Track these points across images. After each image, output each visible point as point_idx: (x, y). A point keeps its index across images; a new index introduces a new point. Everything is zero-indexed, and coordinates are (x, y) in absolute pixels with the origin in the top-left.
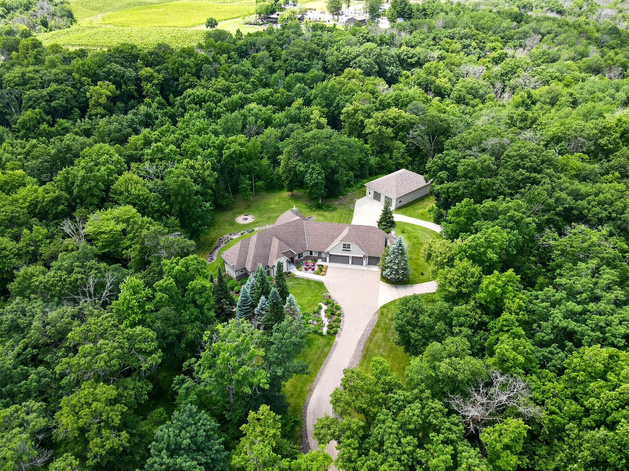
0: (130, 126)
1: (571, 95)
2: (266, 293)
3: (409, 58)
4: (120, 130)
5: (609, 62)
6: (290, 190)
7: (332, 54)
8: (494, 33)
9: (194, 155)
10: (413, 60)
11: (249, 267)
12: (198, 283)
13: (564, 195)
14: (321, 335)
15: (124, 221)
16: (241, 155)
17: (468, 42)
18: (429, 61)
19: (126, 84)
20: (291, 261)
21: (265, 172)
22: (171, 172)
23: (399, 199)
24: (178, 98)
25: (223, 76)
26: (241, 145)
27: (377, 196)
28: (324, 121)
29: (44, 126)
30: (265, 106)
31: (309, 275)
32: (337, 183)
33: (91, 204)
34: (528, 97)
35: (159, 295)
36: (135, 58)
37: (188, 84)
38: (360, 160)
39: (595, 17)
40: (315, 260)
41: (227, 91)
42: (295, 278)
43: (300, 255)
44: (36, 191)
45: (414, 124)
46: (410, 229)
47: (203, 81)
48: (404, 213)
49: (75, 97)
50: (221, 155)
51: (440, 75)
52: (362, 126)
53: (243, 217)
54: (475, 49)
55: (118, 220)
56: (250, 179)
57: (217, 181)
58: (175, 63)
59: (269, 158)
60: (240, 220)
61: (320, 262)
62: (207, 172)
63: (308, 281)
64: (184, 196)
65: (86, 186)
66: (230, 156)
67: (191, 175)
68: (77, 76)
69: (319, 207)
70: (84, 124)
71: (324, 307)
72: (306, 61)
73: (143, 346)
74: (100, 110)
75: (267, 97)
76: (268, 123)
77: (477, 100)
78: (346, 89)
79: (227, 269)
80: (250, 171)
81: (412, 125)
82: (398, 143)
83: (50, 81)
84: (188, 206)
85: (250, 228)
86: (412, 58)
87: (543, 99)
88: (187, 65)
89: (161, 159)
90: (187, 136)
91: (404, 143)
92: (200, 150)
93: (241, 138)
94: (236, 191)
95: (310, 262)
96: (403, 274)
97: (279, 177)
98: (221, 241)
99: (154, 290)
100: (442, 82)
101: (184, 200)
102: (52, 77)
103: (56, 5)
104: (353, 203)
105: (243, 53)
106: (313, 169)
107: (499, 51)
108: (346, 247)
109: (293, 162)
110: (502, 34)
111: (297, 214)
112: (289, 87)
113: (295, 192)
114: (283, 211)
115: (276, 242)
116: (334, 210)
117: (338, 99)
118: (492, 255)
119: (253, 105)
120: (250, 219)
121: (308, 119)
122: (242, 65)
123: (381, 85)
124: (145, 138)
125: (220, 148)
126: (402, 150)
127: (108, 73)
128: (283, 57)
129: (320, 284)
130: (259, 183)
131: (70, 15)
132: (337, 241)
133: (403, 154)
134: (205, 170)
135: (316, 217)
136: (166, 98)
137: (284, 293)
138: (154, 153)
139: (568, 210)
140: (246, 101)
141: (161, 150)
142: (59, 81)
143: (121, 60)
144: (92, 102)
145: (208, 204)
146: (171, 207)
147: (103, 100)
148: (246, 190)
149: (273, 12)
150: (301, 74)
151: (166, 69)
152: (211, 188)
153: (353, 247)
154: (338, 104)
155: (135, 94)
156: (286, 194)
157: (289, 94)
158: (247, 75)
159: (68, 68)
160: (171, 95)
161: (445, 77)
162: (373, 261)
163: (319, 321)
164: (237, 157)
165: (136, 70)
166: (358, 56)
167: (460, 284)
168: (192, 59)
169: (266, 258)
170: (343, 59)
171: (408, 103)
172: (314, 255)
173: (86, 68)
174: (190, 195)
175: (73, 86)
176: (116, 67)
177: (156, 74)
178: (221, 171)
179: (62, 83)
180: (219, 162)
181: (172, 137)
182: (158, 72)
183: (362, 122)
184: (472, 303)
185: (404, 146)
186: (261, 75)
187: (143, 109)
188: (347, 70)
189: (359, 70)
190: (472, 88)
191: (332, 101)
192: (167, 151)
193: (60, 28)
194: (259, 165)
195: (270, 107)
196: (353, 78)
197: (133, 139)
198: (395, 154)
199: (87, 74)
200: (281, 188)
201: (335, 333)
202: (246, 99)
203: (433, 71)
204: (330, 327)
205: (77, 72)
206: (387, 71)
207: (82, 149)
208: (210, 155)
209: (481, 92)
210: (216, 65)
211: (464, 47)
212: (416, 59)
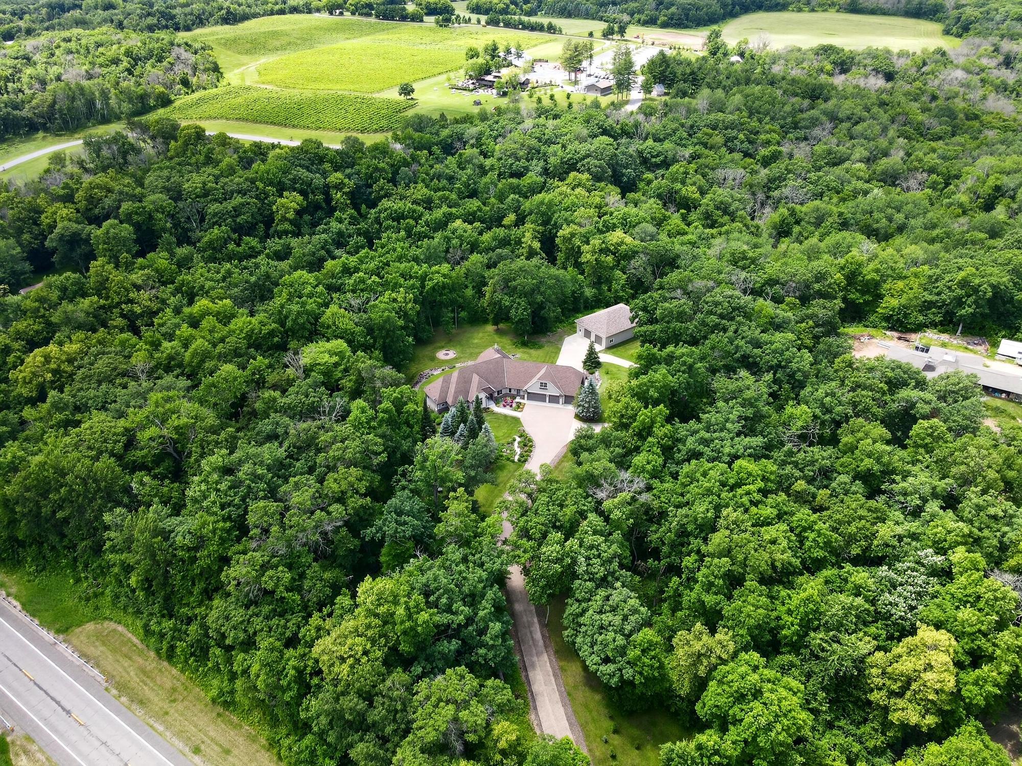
0: (323, 248)
1: (841, 214)
2: (464, 421)
3: (653, 157)
4: (314, 253)
5: (916, 163)
6: (496, 323)
7: (555, 154)
8: (772, 119)
9: (395, 287)
10: (658, 160)
11: (450, 401)
12: (411, 407)
13: (742, 343)
14: (513, 461)
15: (336, 354)
16: (444, 286)
17: (734, 133)
18: (677, 161)
19: (313, 193)
20: (491, 397)
21: (470, 303)
22: (374, 306)
23: (609, 339)
24: (373, 211)
25: (423, 181)
26: (444, 276)
27: (587, 334)
28: (537, 245)
29: (231, 246)
30: (471, 223)
31: (507, 411)
32: (544, 320)
33: (302, 337)
34: (791, 215)
35: (381, 415)
36: (321, 159)
37: (382, 193)
38: (574, 292)
39: (937, 82)
40: (514, 397)
41: (428, 204)
42: (493, 413)
43: (499, 393)
44: (250, 323)
45: (637, 252)
46: (614, 370)
47: (400, 190)
48: (614, 354)
49: (259, 209)
50: (423, 286)
51: (688, 181)
52: (579, 253)
53: (444, 352)
54: (742, 142)
55: (332, 353)
56: (453, 311)
57: (418, 313)
58: (369, 166)
59: (473, 287)
60: (441, 355)
61: (518, 399)
62: (410, 305)
63: (506, 416)
64: (388, 331)
65: (301, 321)
66: (433, 288)
67: (393, 309)
68: (261, 185)
69: (525, 344)
70: (275, 244)
71: (518, 439)
72: (523, 163)
73: (375, 448)
74: (287, 226)
75: (475, 212)
76: (474, 247)
77: (726, 218)
78: (567, 202)
79: (429, 403)
80: (453, 302)
81: (633, 254)
82: (618, 273)
83: (232, 192)
84: (392, 341)
85: (451, 364)
86: (657, 156)
87: (807, 219)
88: (383, 170)
89: (362, 290)
90: (388, 264)
91: (624, 273)
92: (402, 281)
93: (445, 268)
94: (436, 322)
95: (509, 400)
96: (594, 413)
97: (484, 310)
98: (422, 377)
99: (377, 412)
100: (690, 191)
101: (387, 334)
102: (235, 187)
103: (196, 53)
104: (561, 340)
105: (448, 149)
106: (519, 304)
107: (773, 148)
108: (544, 386)
109: (498, 296)
110: (782, 122)
111: (498, 351)
112: (501, 198)
113: (501, 326)
114: (486, 347)
115: (476, 378)
116: (540, 347)
117: (556, 215)
118: (653, 393)
119: (458, 223)
120: (452, 354)
121: (519, 242)
122: (447, 166)
123: (613, 197)
124: (344, 265)
125: (423, 278)
126: (623, 282)
127: (294, 181)
128: (497, 154)
129: (516, 420)
130: (463, 314)
131: (216, 69)
132: (535, 380)
133: (623, 286)
134: (407, 304)
135: (520, 354)
136: (358, 210)
137: (480, 422)
138: (356, 283)
139: (745, 357)
140: (449, 218)
141: (363, 281)
142: (242, 192)
143: (306, 163)
144: (278, 217)
145: (411, 339)
146: (375, 341)
147: (291, 215)
148: (448, 323)
149: (488, 72)
150: (514, 181)
151: (358, 173)
152: (412, 322)
153: (550, 386)
154: (556, 223)
155: (324, 205)
156: (490, 328)
157: (502, 206)
158: (451, 179)
159: (250, 174)
160: (364, 206)
161: (694, 184)
162: (568, 399)
163: (513, 450)
164: (439, 289)
165: (325, 174)
166: (588, 156)
167: (622, 416)
168: (387, 160)
169: (467, 393)
170: (569, 160)
171: (637, 224)
172: (513, 392)
173: (271, 176)
174: (393, 331)
175: (257, 197)
176: (303, 173)
177: (346, 180)
178: (422, 304)
179: (245, 194)
180: (421, 294)
181: (372, 265)
182: (349, 176)
183: (579, 247)
184: (631, 431)
185: (625, 276)
186: (469, 179)
187: (335, 225)
188: (573, 174)
189: (586, 176)
190: (722, 203)
191: (550, 219)
192: (369, 282)
193: (205, 89)
194: (463, 297)
195: (477, 224)
196: (579, 185)
197: (329, 264)
198: (615, 286)
199: (271, 184)
200: (486, 321)
201: (525, 461)
202: (450, 214)
203: (680, 177)
204: (522, 456)
205: (261, 180)
206: (623, 175)
207: (281, 277)
208: (413, 287)
209: (732, 208)
210: (415, 167)
211: (728, 140)
212: (662, 158)
